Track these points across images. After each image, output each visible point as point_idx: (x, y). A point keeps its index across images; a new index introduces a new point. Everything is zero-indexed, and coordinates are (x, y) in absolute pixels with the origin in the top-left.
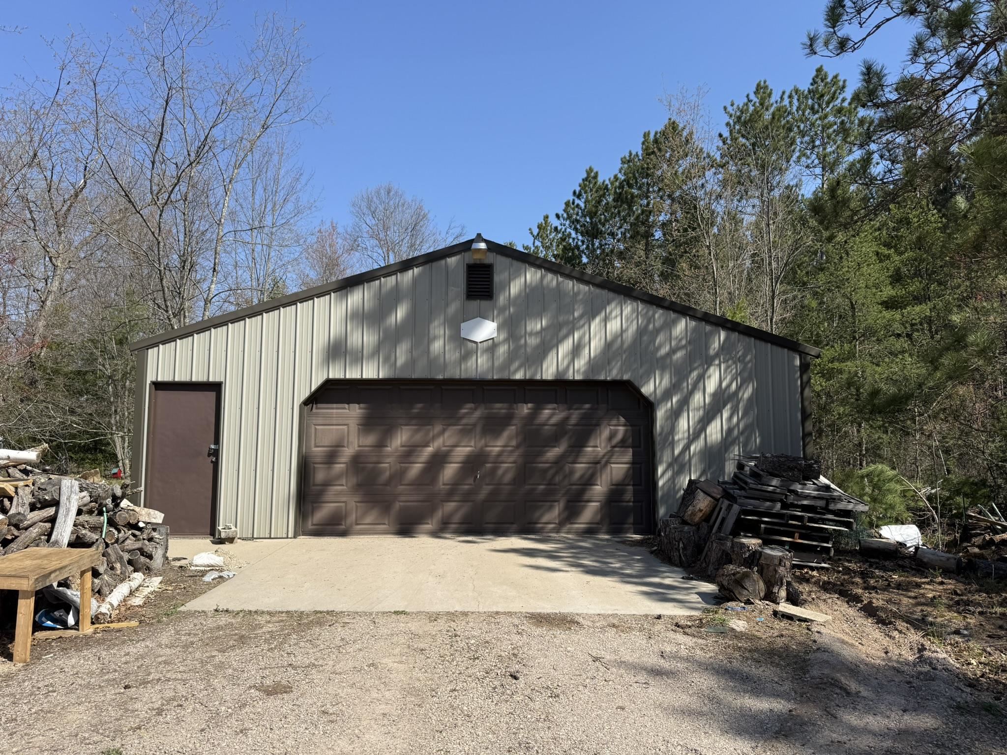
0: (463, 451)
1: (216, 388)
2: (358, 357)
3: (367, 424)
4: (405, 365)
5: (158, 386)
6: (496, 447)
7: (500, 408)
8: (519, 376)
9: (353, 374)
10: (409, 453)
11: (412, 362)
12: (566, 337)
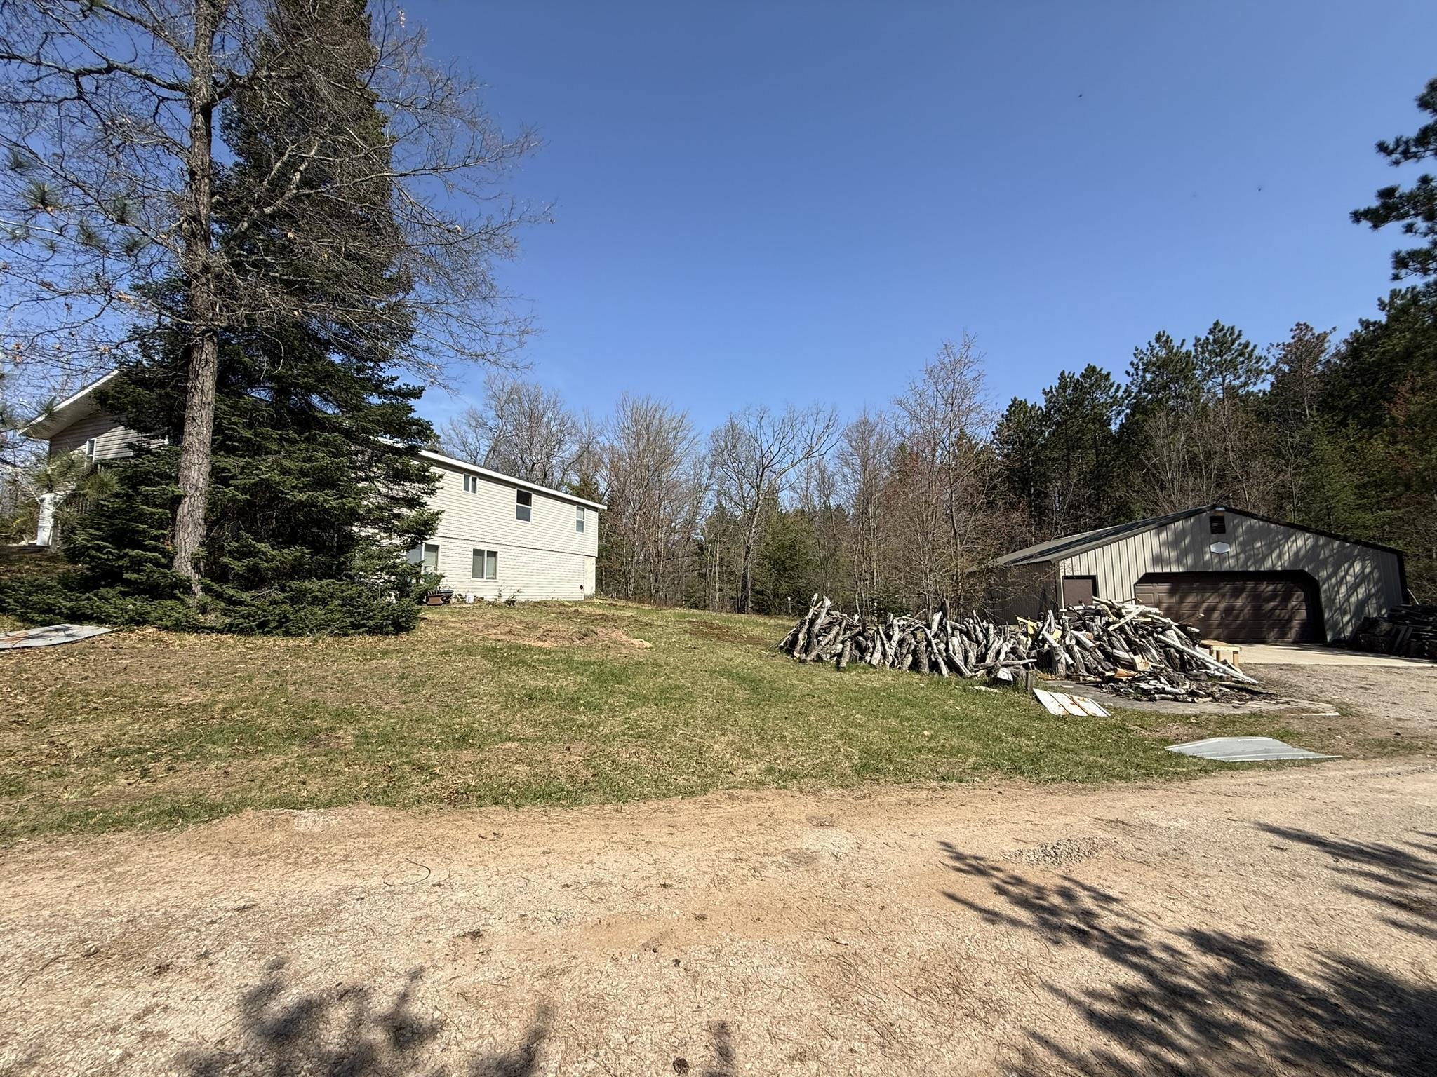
0: (1223, 605)
1: (1093, 579)
2: (1169, 563)
3: (1171, 593)
4: (1192, 566)
5: (1066, 577)
6: (1239, 603)
7: (1238, 584)
8: (1252, 569)
9: (1166, 570)
10: (1196, 607)
11: (1195, 563)
12: (1275, 549)
